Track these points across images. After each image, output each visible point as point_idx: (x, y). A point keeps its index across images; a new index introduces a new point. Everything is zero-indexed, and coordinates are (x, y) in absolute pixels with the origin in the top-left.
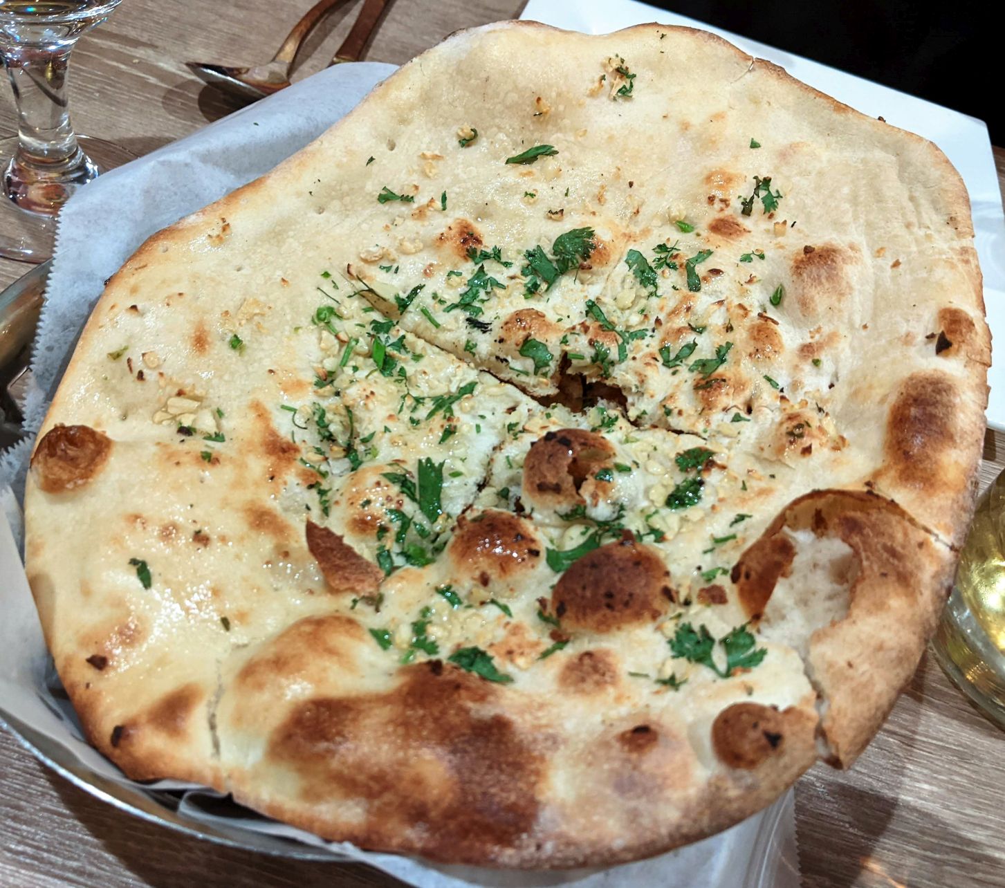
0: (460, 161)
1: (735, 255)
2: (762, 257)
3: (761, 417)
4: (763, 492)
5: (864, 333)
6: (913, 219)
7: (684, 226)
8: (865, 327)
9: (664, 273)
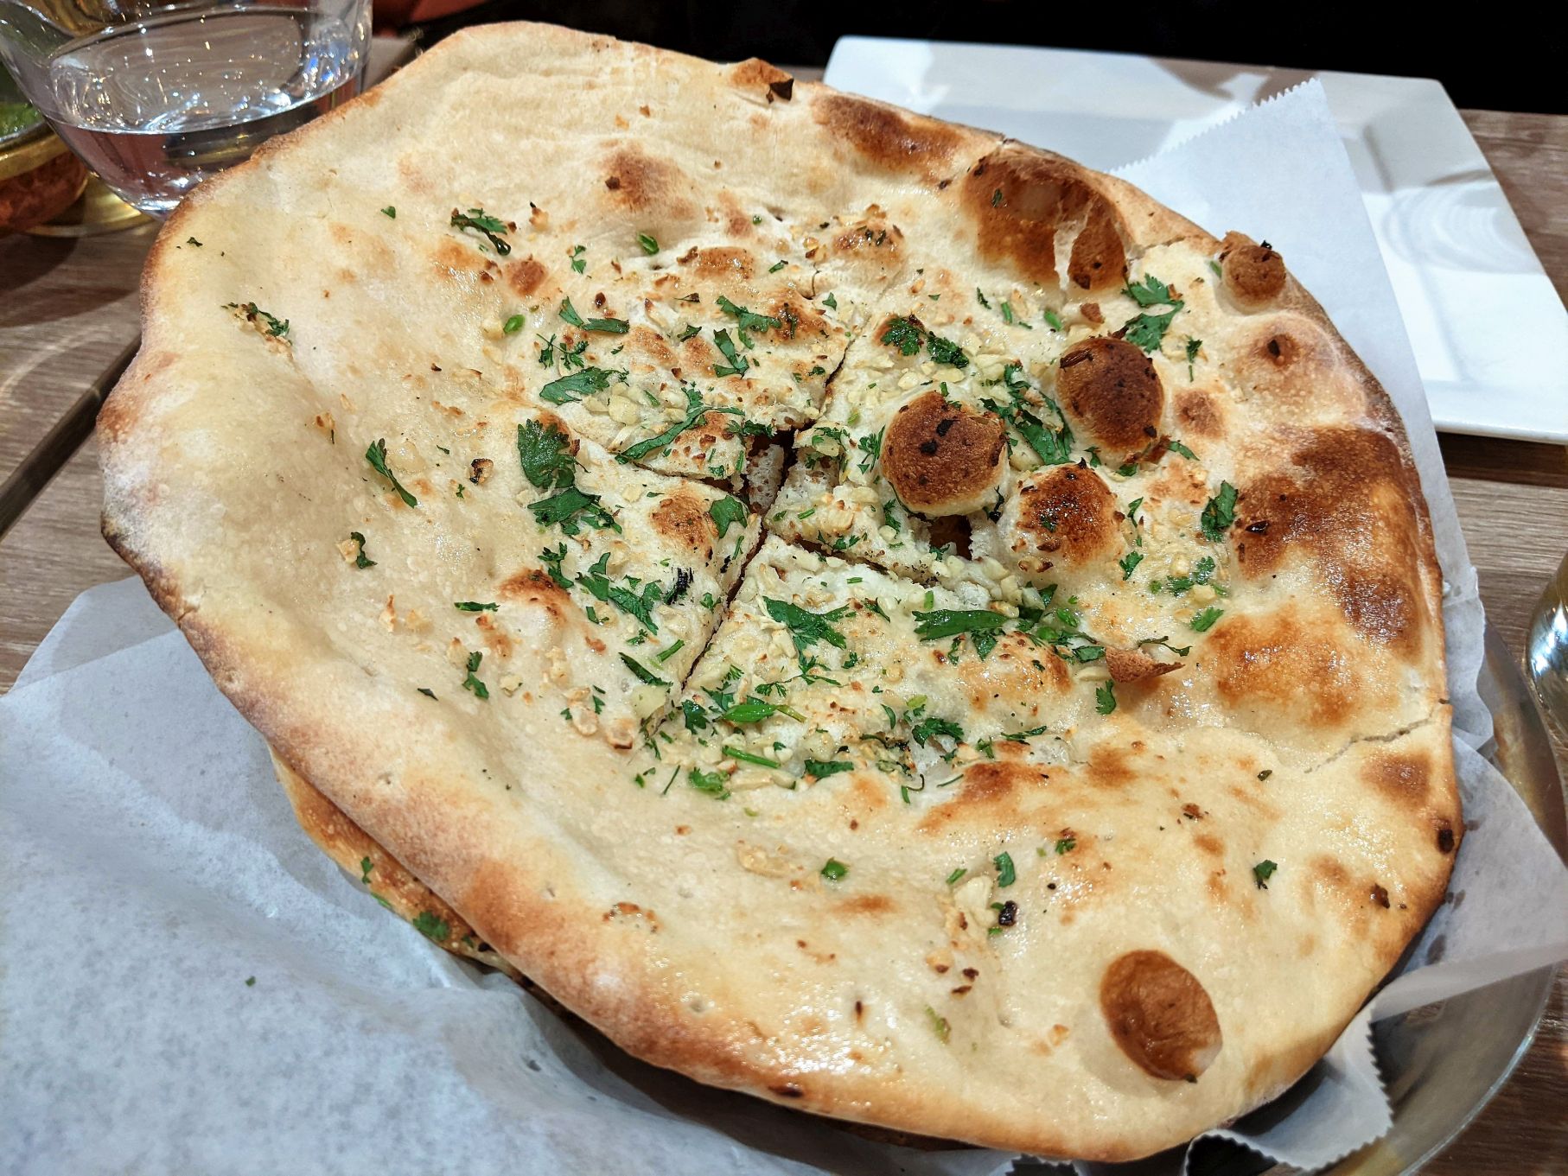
1: (572, 277)
2: (582, 249)
3: (832, 280)
4: (945, 278)
5: (725, 168)
6: (581, 80)
7: (514, 325)
8: (717, 165)
9: (592, 358)
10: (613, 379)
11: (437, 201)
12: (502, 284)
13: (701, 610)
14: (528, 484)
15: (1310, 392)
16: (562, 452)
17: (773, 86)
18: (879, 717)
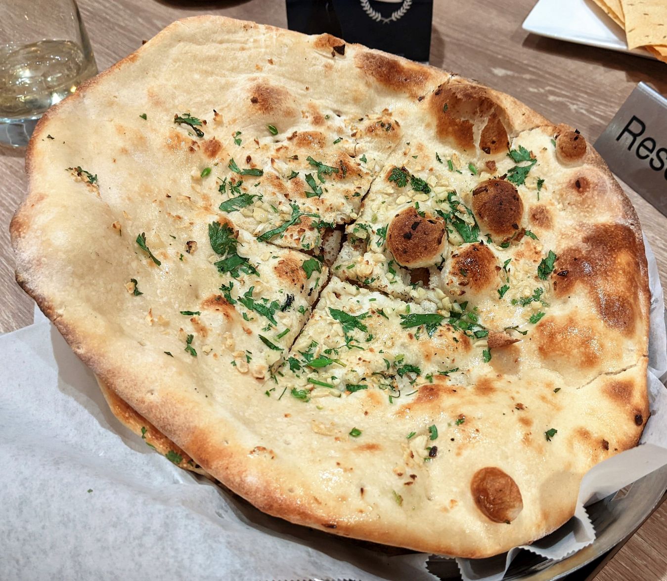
0: (152, 299)
1: (235, 148)
2: (239, 133)
3: (364, 148)
4: (420, 148)
5: (311, 90)
7: (206, 172)
8: (307, 88)
9: (245, 189)
10: (255, 199)
11: (167, 110)
12: (200, 153)
13: (298, 314)
14: (214, 253)
15: (595, 206)
16: (230, 237)
17: (334, 48)
18: (382, 364)
